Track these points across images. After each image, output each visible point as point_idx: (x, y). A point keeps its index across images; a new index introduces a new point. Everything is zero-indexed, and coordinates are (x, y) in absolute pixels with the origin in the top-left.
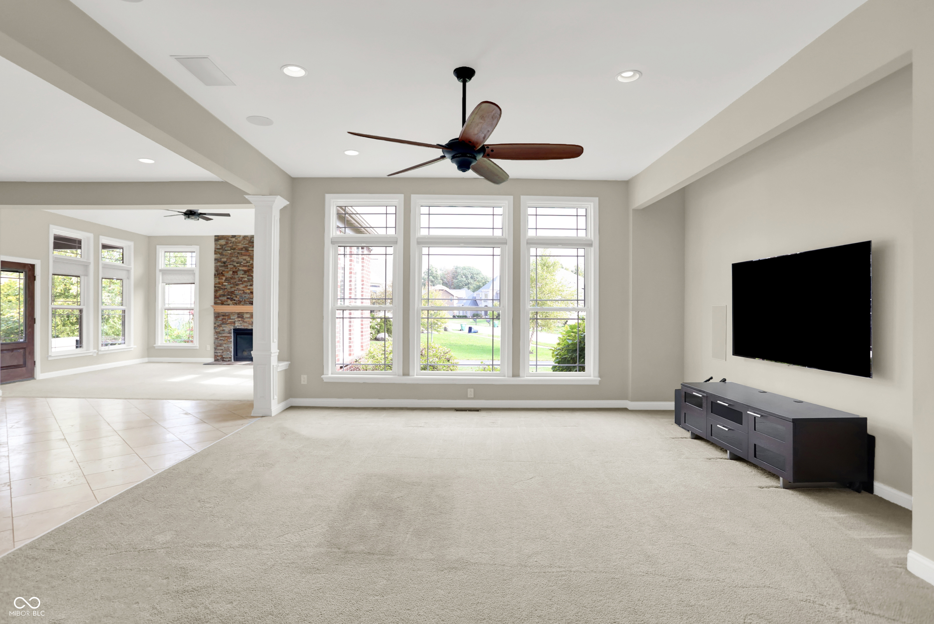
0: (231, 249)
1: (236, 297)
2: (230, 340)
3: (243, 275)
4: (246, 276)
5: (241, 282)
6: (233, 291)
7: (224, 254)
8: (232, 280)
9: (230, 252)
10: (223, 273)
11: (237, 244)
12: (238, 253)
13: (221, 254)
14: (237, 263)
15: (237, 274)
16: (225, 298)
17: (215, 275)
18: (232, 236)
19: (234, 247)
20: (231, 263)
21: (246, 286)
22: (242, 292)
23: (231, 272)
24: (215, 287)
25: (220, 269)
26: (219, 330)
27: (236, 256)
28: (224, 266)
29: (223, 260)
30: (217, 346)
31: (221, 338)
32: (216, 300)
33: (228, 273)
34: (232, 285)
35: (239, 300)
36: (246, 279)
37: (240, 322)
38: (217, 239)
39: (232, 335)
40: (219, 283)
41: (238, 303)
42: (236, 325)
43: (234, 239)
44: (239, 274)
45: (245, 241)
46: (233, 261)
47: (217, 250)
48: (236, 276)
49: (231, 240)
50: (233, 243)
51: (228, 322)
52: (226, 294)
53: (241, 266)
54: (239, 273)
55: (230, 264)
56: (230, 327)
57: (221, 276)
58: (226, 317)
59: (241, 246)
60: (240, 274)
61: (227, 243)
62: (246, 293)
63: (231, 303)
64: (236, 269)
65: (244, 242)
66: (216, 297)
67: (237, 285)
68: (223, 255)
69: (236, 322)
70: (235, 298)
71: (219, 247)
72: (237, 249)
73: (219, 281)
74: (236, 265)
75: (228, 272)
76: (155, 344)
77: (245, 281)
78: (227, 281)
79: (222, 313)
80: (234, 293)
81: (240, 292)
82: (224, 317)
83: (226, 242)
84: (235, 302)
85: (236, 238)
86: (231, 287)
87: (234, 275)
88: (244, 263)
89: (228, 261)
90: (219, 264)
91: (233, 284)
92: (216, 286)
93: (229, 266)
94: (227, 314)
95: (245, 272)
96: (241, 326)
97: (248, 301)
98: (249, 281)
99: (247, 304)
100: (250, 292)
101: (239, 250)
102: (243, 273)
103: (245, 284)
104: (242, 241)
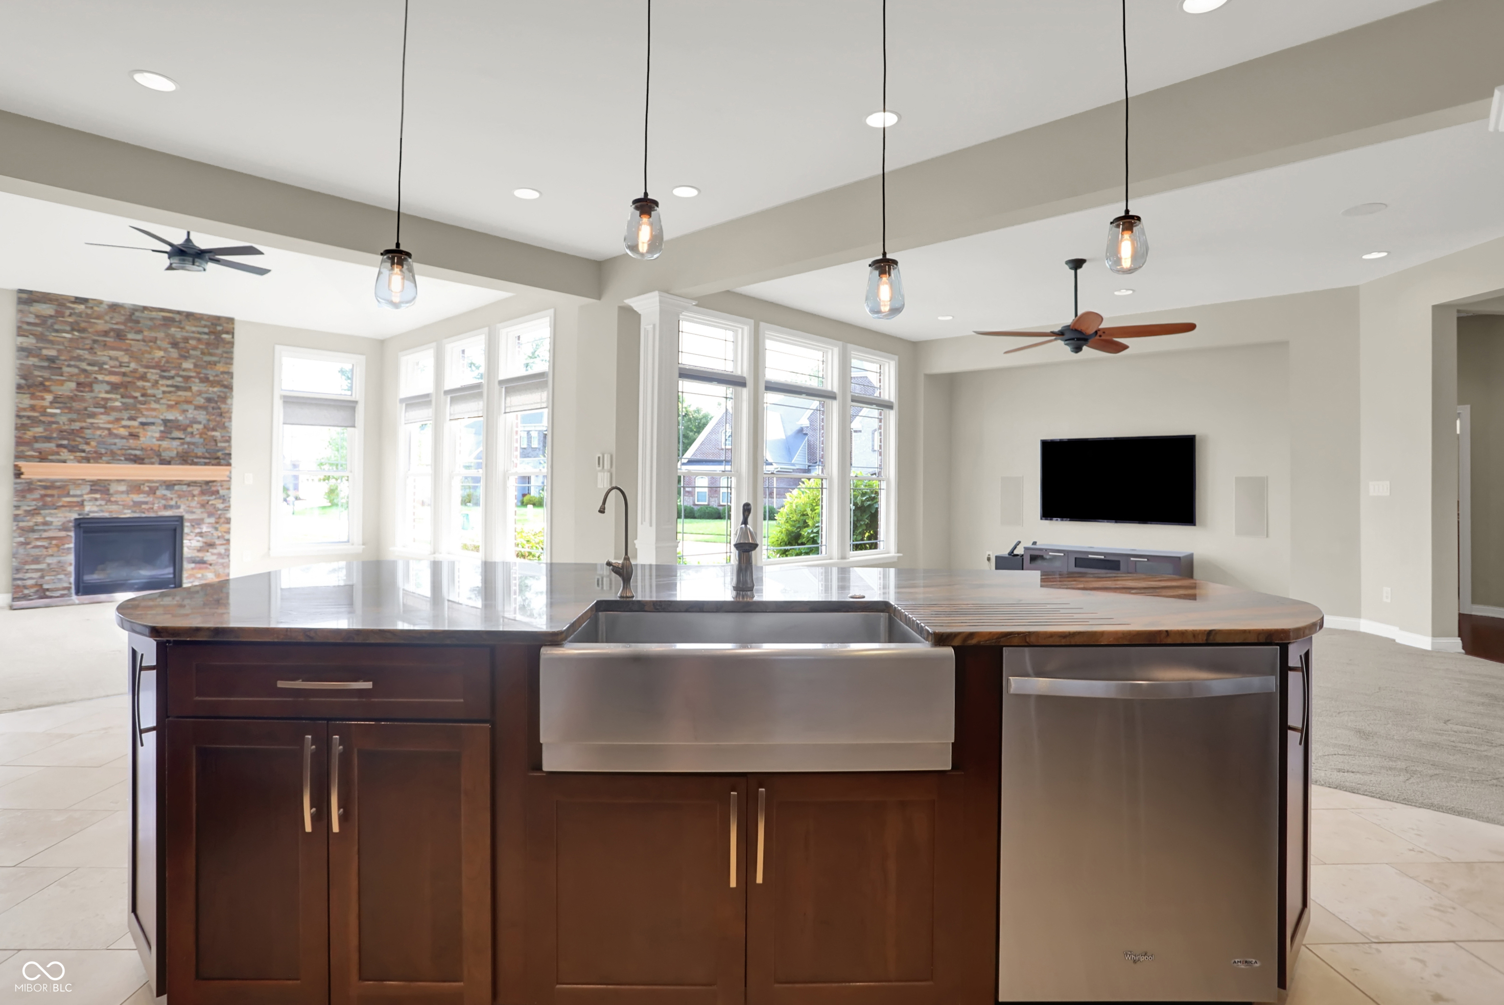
0: (73, 330)
1: (88, 444)
2: (66, 546)
3: (107, 392)
4: (118, 397)
5: (102, 410)
6: (77, 430)
7: (50, 338)
8: (74, 404)
9: (69, 336)
10: (47, 383)
11: (93, 320)
12: (95, 341)
13: (40, 338)
14: (90, 364)
15: (92, 391)
16: (52, 446)
17: (18, 387)
18: (76, 298)
19: (83, 325)
20: (72, 363)
21: (118, 420)
22: (106, 432)
23: (73, 385)
24: (19, 416)
25: (36, 373)
26: (29, 524)
27: (88, 347)
28: (49, 367)
29: (44, 352)
30: (25, 563)
31: (38, 544)
32: (21, 448)
33: (63, 385)
34: (74, 416)
35: (95, 452)
36: (118, 404)
37: (98, 503)
38: (26, 300)
39: (72, 534)
40: (32, 409)
41: (94, 458)
42: (87, 509)
43: (82, 306)
44: (96, 391)
45: (116, 315)
46: (79, 359)
47: (25, 327)
48: (87, 395)
49: (73, 309)
50: (81, 317)
51: (60, 504)
52: (54, 435)
53: (103, 372)
54: (96, 387)
55: (69, 366)
56: (68, 515)
57: (40, 391)
58: (56, 492)
59: (101, 325)
60: (101, 391)
61: (59, 313)
62: (117, 436)
63: (72, 457)
64: (86, 377)
65: (112, 318)
66: (20, 442)
67: (93, 415)
68: (49, 341)
69: (85, 503)
70: (85, 447)
71: (31, 319)
72: (90, 330)
73: (32, 402)
74: (89, 368)
75: (62, 383)
77: (114, 409)
78: (57, 405)
79: (41, 480)
80: (82, 435)
81: (99, 432)
82: (49, 492)
83: (56, 311)
84: (83, 454)
85: (89, 305)
86: (72, 420)
87: (82, 392)
88: (112, 367)
89: (62, 358)
90: (33, 360)
91: (78, 412)
92: (22, 414)
93: (65, 369)
94: (58, 483)
95: (114, 387)
96: (102, 511)
97: (124, 455)
98: (126, 409)
99: (121, 460)
100: (127, 434)
101: (99, 336)
102: (108, 388)
103: (114, 415)
104: (106, 314)
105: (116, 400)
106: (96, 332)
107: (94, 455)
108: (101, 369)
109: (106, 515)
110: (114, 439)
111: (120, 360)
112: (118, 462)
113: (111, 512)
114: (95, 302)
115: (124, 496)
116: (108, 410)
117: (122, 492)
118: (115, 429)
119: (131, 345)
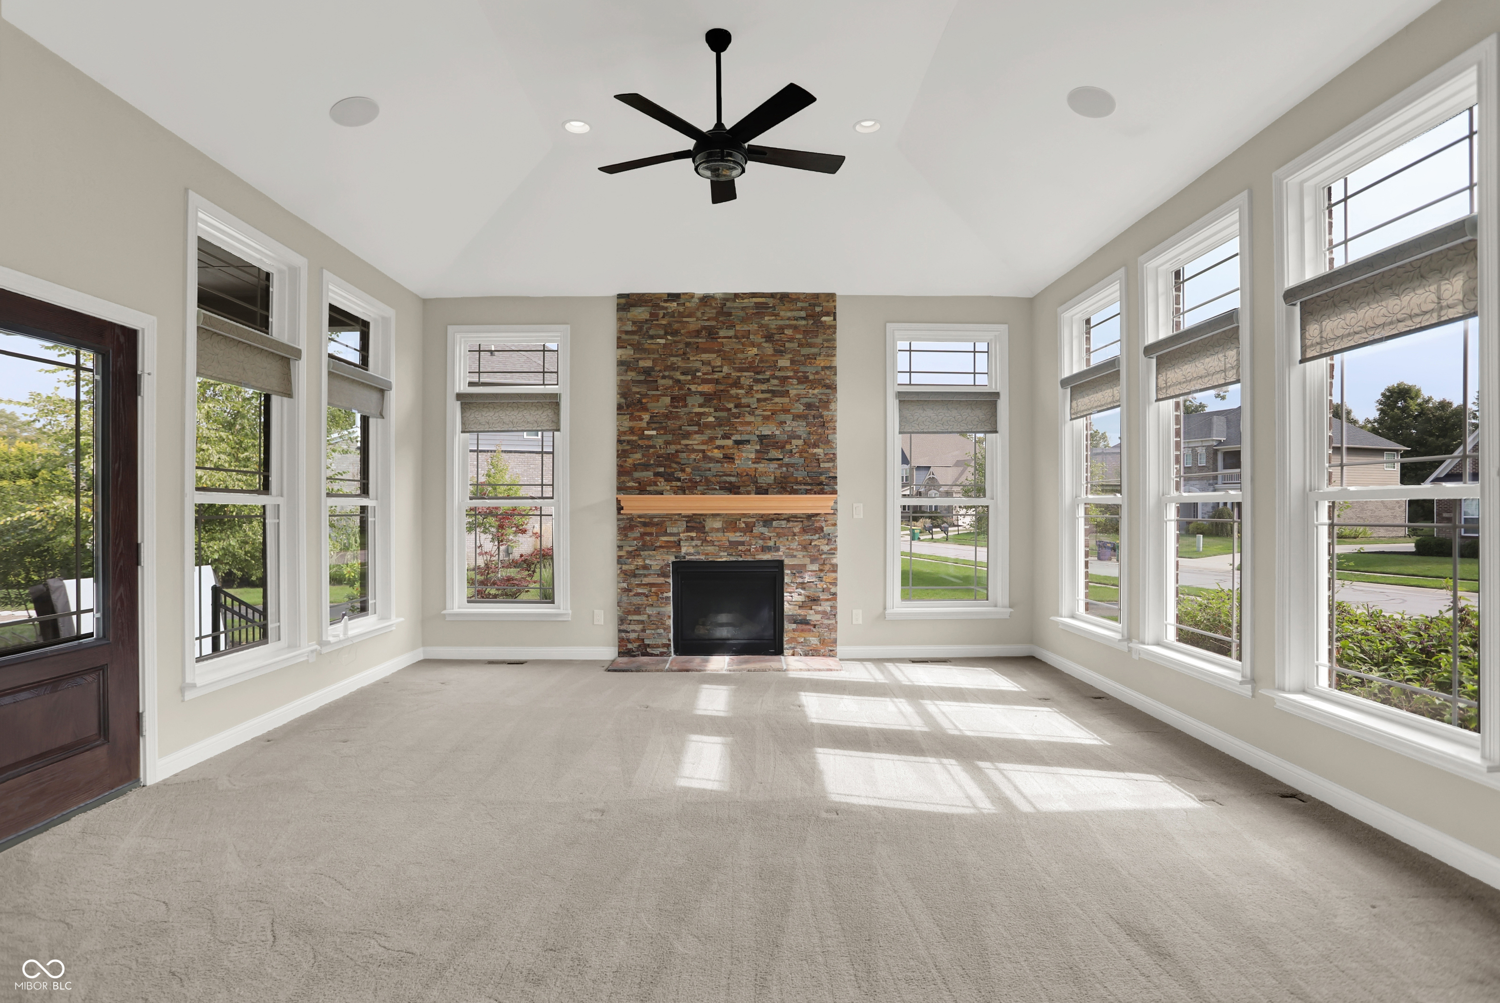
0: (666, 333)
1: (683, 470)
2: (665, 595)
3: (701, 406)
4: (712, 410)
5: (696, 428)
6: (672, 454)
7: (646, 346)
8: (669, 423)
9: (662, 341)
10: (644, 401)
11: (685, 319)
12: (688, 344)
13: (638, 348)
14: (683, 374)
15: (686, 406)
16: (649, 474)
17: (620, 407)
18: (669, 295)
19: (676, 326)
20: (667, 373)
21: (712, 439)
22: (701, 455)
23: (667, 400)
24: (619, 442)
25: (635, 389)
26: (633, 567)
27: (681, 352)
28: (645, 382)
29: (642, 364)
30: (628, 613)
31: (640, 591)
32: (623, 478)
33: (658, 401)
34: (669, 437)
35: (690, 480)
36: (711, 419)
37: (694, 543)
38: (625, 305)
39: (671, 581)
40: (632, 431)
41: (689, 488)
42: (684, 550)
43: (675, 304)
44: (690, 404)
45: (707, 309)
46: (673, 368)
47: (624, 336)
48: (682, 411)
49: (666, 308)
50: (673, 317)
51: (658, 544)
52: (652, 462)
53: (696, 380)
54: (690, 400)
55: (664, 377)
56: (666, 557)
57: (638, 411)
58: (653, 530)
59: (693, 324)
60: (694, 405)
61: (654, 316)
62: (711, 459)
63: (668, 488)
64: (680, 389)
65: (703, 313)
66: (622, 471)
67: (687, 435)
68: (645, 351)
69: (682, 544)
70: (679, 474)
71: (629, 327)
72: (682, 331)
73: (632, 424)
74: (682, 378)
75: (657, 398)
76: (445, 608)
77: (707, 425)
78: (654, 426)
79: (640, 516)
80: (678, 460)
81: (693, 456)
82: (648, 530)
83: (651, 314)
84: (679, 484)
85: (682, 301)
86: (667, 443)
87: (676, 407)
88: (704, 374)
89: (657, 368)
90: (632, 375)
91: (673, 432)
92: (623, 438)
93: (661, 382)
94: (656, 520)
95: (708, 398)
96: (699, 553)
97: (719, 483)
98: (720, 425)
99: (716, 489)
100: (721, 456)
101: (691, 337)
102: (701, 400)
103: (708, 433)
104: (698, 309)
105: (709, 414)
106: (689, 332)
107: (690, 484)
108: (694, 376)
109: (702, 558)
110: (709, 463)
111: (713, 364)
112: (713, 492)
113: (707, 554)
114: (686, 297)
115: (720, 534)
116: (702, 427)
117: (717, 530)
118: (709, 450)
119: (722, 344)
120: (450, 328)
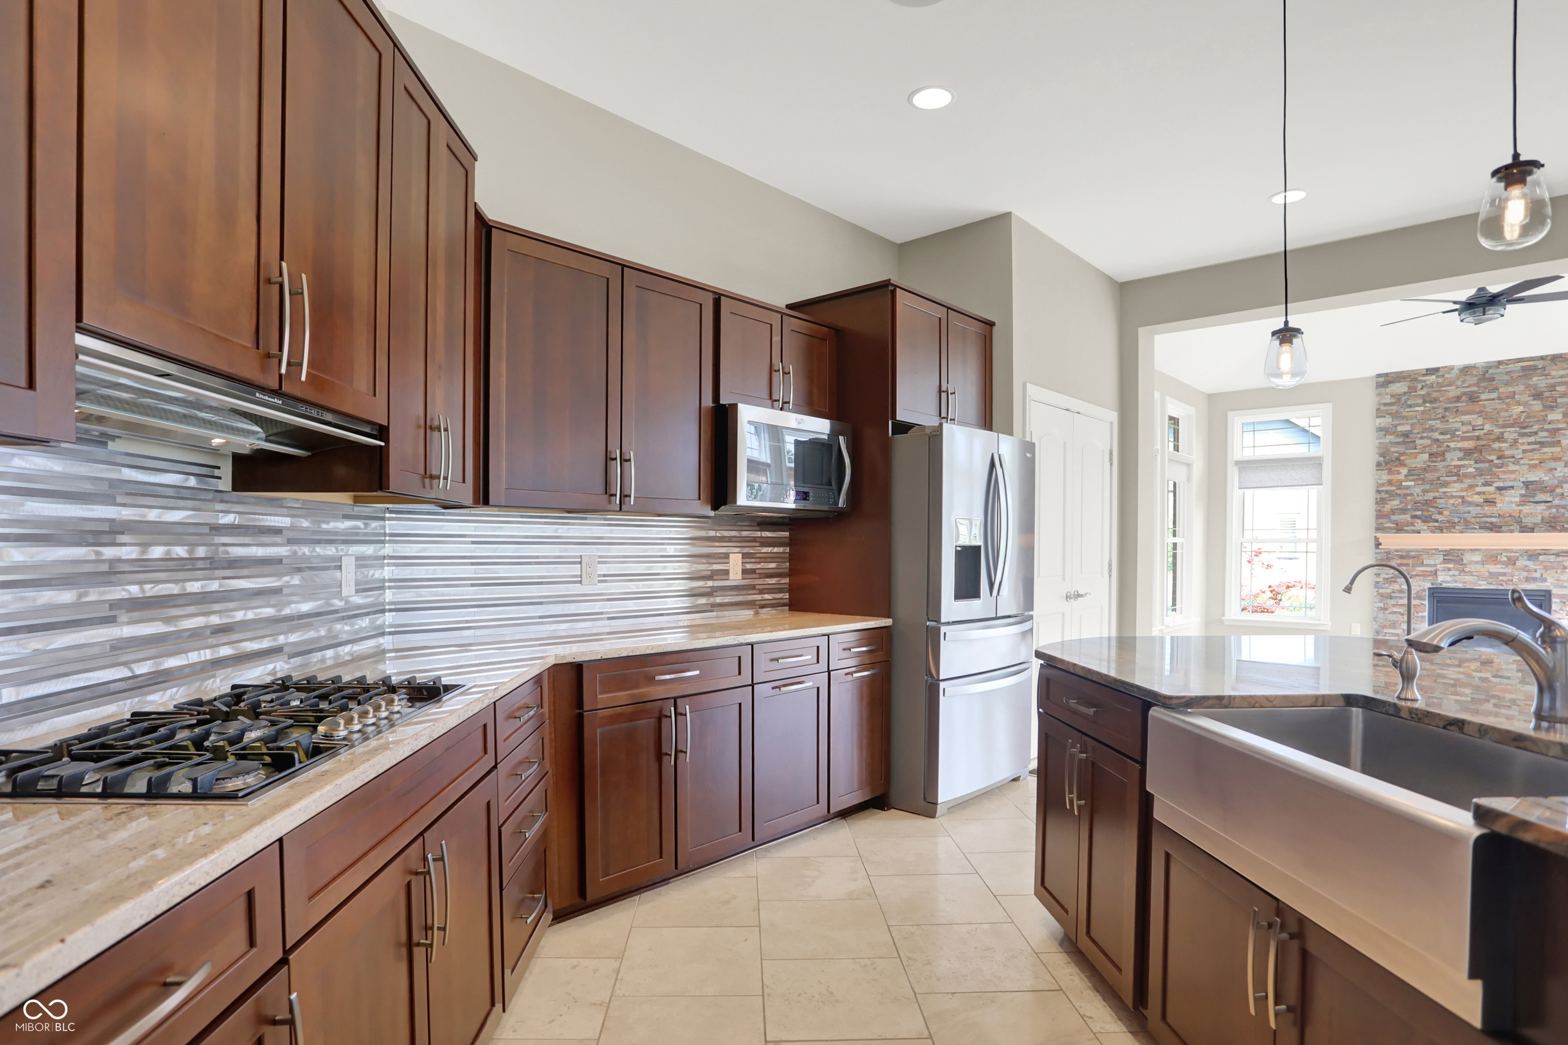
0: (1425, 402)
1: (1441, 513)
2: (1420, 614)
3: (1460, 459)
4: (1472, 462)
5: (1455, 478)
6: (1430, 500)
7: (1405, 414)
8: (1427, 475)
9: (1422, 408)
10: (1402, 458)
11: (1443, 389)
12: (1446, 409)
13: (1396, 415)
14: (1442, 434)
15: (1444, 460)
16: (1407, 517)
17: (1379, 464)
18: (1427, 370)
19: (1434, 395)
20: (1425, 435)
21: (1471, 487)
22: (1460, 500)
23: (1426, 456)
24: (1378, 492)
25: (1393, 449)
26: (1389, 591)
27: (1440, 416)
28: (1404, 442)
29: (1400, 428)
30: (1384, 627)
31: (1395, 609)
32: (1381, 521)
33: (1416, 458)
34: (1428, 487)
35: (1448, 521)
36: (1471, 470)
37: (1451, 573)
38: (1383, 382)
39: (1426, 603)
40: (1390, 483)
41: (1447, 528)
42: (1440, 579)
43: (1434, 377)
44: (1449, 459)
45: (1467, 377)
46: (1432, 429)
47: (1383, 408)
48: (1440, 465)
49: (1425, 381)
50: (1432, 387)
51: (1414, 573)
52: (1409, 507)
53: (1455, 439)
54: (1448, 456)
55: (1422, 438)
56: (1421, 583)
57: (1396, 466)
58: (1410, 561)
59: (1453, 392)
60: (1453, 458)
61: (1412, 389)
62: (1470, 504)
63: (1425, 528)
64: (1439, 446)
65: (1463, 382)
66: (1380, 515)
67: (1446, 484)
68: (1404, 417)
69: (1438, 573)
70: (1438, 517)
71: (1388, 400)
72: (1441, 399)
73: (1390, 477)
74: (1441, 437)
75: (1415, 456)
76: (1224, 616)
77: (1466, 476)
78: (1411, 478)
79: (1397, 551)
80: (1435, 505)
81: (1451, 501)
82: (1405, 561)
83: (1409, 387)
84: (1436, 524)
85: (1440, 373)
86: (1425, 491)
87: (1435, 462)
88: (1464, 433)
89: (1416, 431)
90: (1390, 438)
91: (1431, 482)
92: (1381, 489)
93: (1418, 442)
94: (1413, 553)
95: (1468, 453)
96: (1456, 581)
97: (1478, 523)
98: (1481, 475)
99: (1475, 529)
100: (1482, 500)
101: (1451, 402)
102: (1461, 454)
103: (1468, 481)
104: (1458, 379)
105: (1470, 466)
106: (1448, 399)
107: (1448, 525)
108: (1454, 436)
109: (1460, 585)
110: (1468, 506)
111: (1474, 423)
112: (1472, 531)
113: (1465, 582)
114: (1446, 369)
115: (1479, 566)
116: (1460, 477)
117: (1477, 562)
118: (1467, 496)
119: (1485, 406)
120: (1230, 414)
